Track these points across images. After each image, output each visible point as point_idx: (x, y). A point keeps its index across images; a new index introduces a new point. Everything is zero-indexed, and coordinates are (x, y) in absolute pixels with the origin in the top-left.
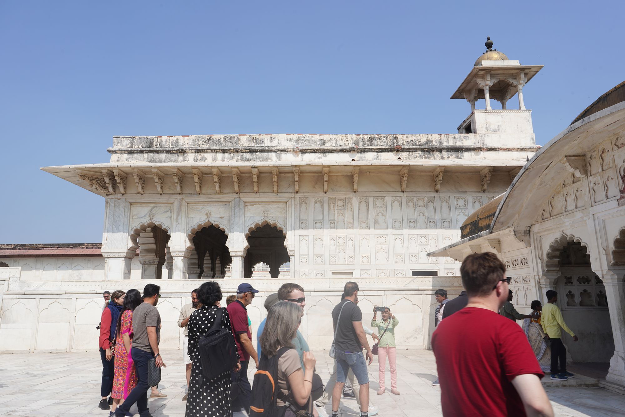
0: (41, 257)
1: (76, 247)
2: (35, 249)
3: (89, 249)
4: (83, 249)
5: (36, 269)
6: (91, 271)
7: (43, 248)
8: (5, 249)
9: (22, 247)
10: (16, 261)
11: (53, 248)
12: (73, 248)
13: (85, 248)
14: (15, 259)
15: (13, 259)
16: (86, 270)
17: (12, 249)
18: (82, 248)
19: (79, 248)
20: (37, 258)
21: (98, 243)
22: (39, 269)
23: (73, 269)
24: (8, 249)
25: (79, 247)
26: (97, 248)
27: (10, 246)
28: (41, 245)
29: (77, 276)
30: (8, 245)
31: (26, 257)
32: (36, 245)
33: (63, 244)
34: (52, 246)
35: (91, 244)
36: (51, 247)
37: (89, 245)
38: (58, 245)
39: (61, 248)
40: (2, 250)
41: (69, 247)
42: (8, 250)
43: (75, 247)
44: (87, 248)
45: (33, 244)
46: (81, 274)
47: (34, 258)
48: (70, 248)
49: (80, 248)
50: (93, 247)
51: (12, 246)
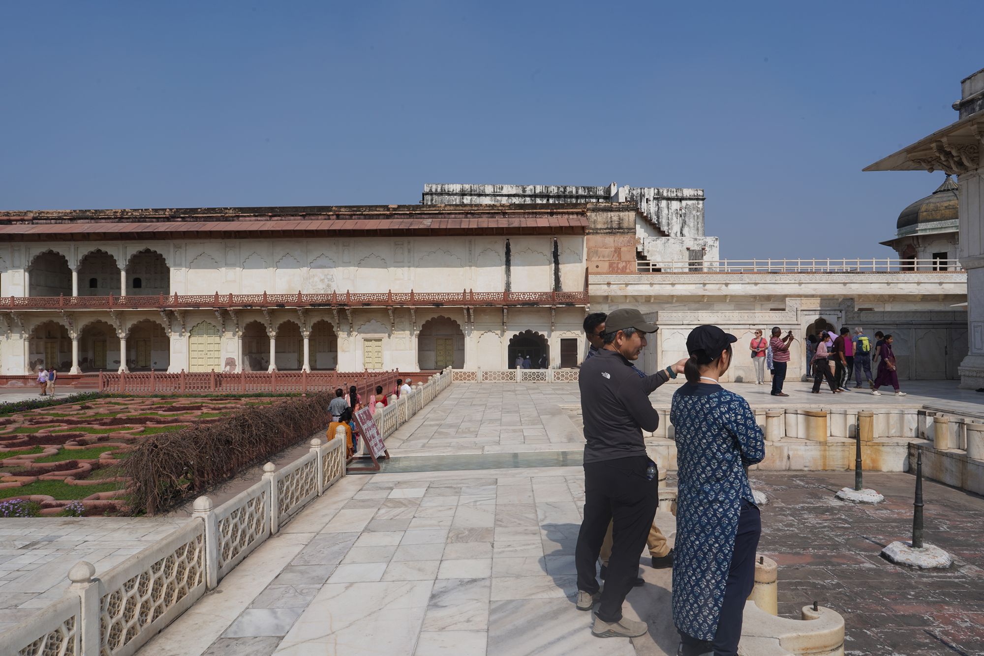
0: (236, 237)
1: (313, 215)
2: (218, 219)
3: (343, 219)
4: (329, 219)
5: (227, 265)
6: (352, 269)
7: (238, 216)
8: (151, 219)
9: (190, 214)
10: (180, 247)
11: (259, 218)
12: (306, 218)
13: (334, 217)
14: (177, 242)
15: (172, 242)
16: (340, 268)
17: (168, 219)
18: (327, 217)
19: (320, 217)
20: (226, 240)
21: (362, 207)
22: (233, 265)
23: (311, 265)
24: (158, 219)
25: (321, 215)
26: (362, 217)
27: (161, 212)
28: (231, 211)
29: (322, 280)
30: (156, 210)
31: (200, 238)
32: (221, 210)
33: (282, 209)
34: (258, 212)
35: (345, 207)
36: (255, 216)
37: (342, 210)
38: (272, 209)
39: (279, 218)
40: (145, 222)
41: (296, 215)
42: (159, 221)
43: (310, 215)
44: (338, 217)
45: (214, 209)
46: (329, 277)
47: (220, 240)
48: (299, 218)
49: (323, 217)
50: (351, 216)
51: (167, 213)
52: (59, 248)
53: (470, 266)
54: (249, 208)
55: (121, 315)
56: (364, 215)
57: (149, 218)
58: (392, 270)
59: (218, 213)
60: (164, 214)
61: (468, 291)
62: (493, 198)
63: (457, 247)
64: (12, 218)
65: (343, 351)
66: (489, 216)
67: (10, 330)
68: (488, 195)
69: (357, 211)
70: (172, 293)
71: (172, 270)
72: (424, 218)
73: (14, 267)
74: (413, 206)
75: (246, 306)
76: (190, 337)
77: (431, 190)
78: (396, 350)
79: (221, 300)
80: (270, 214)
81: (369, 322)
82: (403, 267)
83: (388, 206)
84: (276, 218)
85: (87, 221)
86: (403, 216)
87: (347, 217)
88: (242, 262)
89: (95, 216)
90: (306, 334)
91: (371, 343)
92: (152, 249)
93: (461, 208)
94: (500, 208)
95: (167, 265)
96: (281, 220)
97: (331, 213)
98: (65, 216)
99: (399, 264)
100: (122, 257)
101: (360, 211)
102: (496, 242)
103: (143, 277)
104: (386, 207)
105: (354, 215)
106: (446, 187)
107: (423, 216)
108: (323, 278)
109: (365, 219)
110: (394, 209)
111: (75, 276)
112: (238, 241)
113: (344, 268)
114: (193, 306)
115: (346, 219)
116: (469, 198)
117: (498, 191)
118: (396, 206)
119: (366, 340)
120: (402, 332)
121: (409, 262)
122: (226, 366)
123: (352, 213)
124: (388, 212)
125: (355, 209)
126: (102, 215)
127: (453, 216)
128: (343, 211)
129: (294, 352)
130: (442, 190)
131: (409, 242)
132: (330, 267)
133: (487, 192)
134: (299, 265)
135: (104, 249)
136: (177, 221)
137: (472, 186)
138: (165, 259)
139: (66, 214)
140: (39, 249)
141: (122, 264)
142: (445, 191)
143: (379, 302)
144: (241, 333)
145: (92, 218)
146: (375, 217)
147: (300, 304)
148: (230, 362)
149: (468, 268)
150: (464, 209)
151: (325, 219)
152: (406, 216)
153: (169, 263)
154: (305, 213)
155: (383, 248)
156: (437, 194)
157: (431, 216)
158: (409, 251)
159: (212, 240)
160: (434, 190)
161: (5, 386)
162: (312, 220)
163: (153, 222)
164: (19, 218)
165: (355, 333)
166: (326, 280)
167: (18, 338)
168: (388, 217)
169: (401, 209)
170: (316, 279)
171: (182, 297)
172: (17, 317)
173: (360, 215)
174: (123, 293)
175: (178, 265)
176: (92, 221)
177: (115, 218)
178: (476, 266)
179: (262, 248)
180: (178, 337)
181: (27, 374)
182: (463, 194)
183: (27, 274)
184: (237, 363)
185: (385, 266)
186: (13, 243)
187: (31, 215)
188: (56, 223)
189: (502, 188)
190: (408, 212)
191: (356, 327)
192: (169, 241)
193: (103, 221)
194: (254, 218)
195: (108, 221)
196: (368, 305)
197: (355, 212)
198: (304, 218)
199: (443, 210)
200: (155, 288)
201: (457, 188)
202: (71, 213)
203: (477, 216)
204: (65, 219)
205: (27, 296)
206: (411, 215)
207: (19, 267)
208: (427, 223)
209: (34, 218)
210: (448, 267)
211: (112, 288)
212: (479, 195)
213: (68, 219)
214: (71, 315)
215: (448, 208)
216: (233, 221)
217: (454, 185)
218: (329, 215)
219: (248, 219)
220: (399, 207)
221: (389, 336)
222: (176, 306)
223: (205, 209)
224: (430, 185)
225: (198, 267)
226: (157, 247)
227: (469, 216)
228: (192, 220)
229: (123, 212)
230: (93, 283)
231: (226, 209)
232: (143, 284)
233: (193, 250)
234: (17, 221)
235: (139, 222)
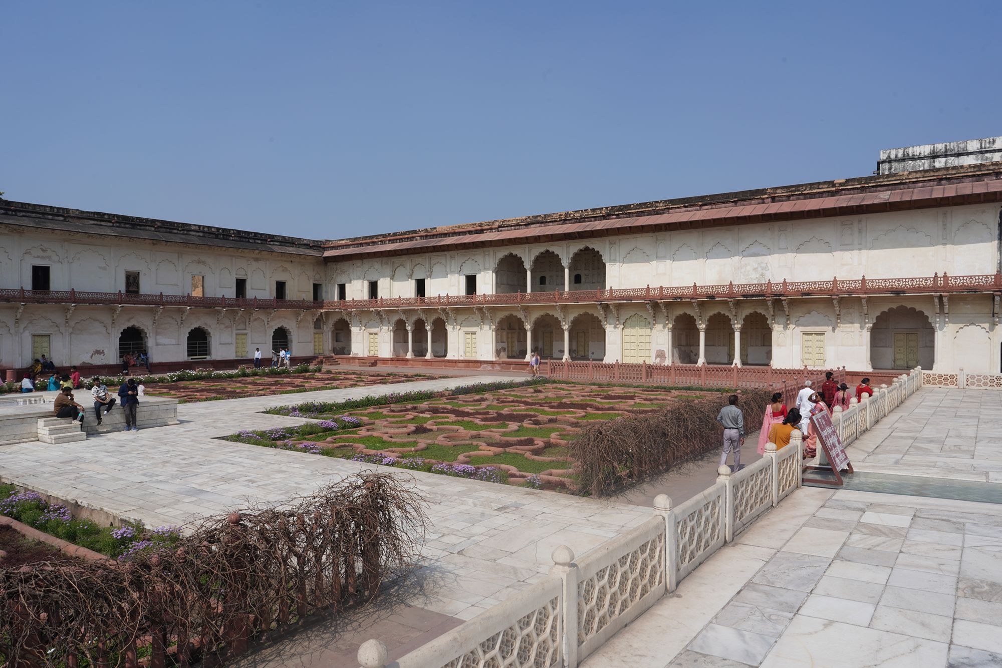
0: (666, 230)
1: (745, 200)
2: (649, 214)
3: (779, 201)
4: (764, 203)
5: (658, 258)
6: (790, 256)
7: (669, 209)
8: (590, 219)
9: (623, 211)
10: (615, 243)
11: (689, 209)
12: (739, 203)
13: (770, 200)
14: (612, 238)
15: (607, 239)
16: (776, 255)
17: (604, 217)
18: (761, 201)
19: (753, 202)
20: (657, 234)
21: (802, 185)
22: (663, 258)
23: (744, 254)
24: (596, 218)
25: (754, 199)
26: (801, 197)
27: (598, 212)
28: (662, 204)
29: (755, 269)
30: (594, 210)
31: (633, 233)
32: (652, 204)
33: (713, 197)
34: (688, 203)
35: (782, 188)
36: (685, 207)
37: (779, 191)
38: (702, 198)
39: (710, 207)
40: (585, 222)
41: (727, 202)
42: (595, 220)
43: (742, 200)
44: (774, 199)
45: (645, 204)
46: (763, 265)
47: (651, 234)
48: (731, 204)
49: (757, 201)
50: (789, 197)
51: (603, 212)
52: (517, 251)
53: (945, 244)
54: (679, 199)
55: (564, 308)
56: (805, 194)
57: (588, 218)
58: (838, 254)
59: (649, 207)
60: (601, 213)
61: (940, 275)
62: (980, 156)
63: (926, 221)
64: (484, 228)
65: (779, 345)
66: (974, 179)
67: (482, 322)
68: (971, 153)
69: (795, 191)
70: (608, 288)
71: (607, 265)
72: (880, 191)
73: (485, 269)
74: (866, 179)
75: (676, 298)
76: (623, 329)
77: (889, 157)
78: (842, 345)
79: (652, 293)
80: (700, 203)
81: (809, 313)
82: (852, 250)
83: (833, 182)
84: (706, 207)
85: (538, 225)
86: (852, 192)
87: (784, 198)
88: (672, 253)
89: (543, 221)
90: (737, 326)
91: (810, 336)
92: (591, 247)
93: (932, 174)
94: (991, 167)
95: (604, 261)
96: (711, 209)
97: (766, 196)
98: (522, 222)
99: (846, 246)
100: (566, 254)
101: (799, 191)
102: (984, 212)
103: (582, 273)
104: (832, 184)
105: (793, 195)
106: (910, 151)
107: (879, 188)
108: (756, 266)
109: (805, 199)
110: (841, 184)
111: (529, 274)
112: (668, 233)
113: (781, 255)
114: (626, 299)
115: (783, 201)
116: (943, 160)
117: (988, 145)
118: (843, 181)
119: (805, 334)
120: (850, 325)
121: (860, 244)
122: (656, 358)
123: (790, 194)
124: (834, 189)
125: (794, 189)
126: (550, 219)
127: (920, 184)
128: (780, 193)
129: (724, 345)
130: (904, 155)
131: (860, 221)
132: (764, 255)
133: (970, 149)
134: (730, 254)
135: (551, 249)
136: (612, 219)
137: (948, 144)
138: (601, 255)
139: (522, 221)
140: (502, 253)
141: (565, 262)
142: (908, 155)
143: (821, 291)
144: (670, 326)
145: (542, 223)
146: (817, 196)
147: (731, 295)
148: (661, 355)
149: (941, 247)
150: (937, 174)
151: (759, 203)
152: (856, 191)
153: (605, 259)
154: (736, 199)
155: (827, 230)
156: (897, 160)
157: (890, 187)
158: (860, 231)
159: (644, 235)
160: (893, 156)
161: (479, 369)
162: (744, 205)
163: (591, 221)
164: (488, 227)
165: (792, 326)
166: (760, 269)
167: (488, 328)
168: (833, 194)
169: (850, 184)
170: (748, 268)
171: (617, 291)
172: (488, 311)
173: (801, 194)
174: (567, 289)
175: (613, 260)
176: (543, 225)
177: (560, 221)
178: (953, 244)
179: (692, 238)
180: (613, 329)
181: (494, 359)
182: (934, 156)
183: (494, 275)
184: (666, 356)
185: (829, 249)
186: (485, 249)
187: (497, 224)
188: (515, 229)
189: (994, 141)
190: (859, 186)
191: (794, 320)
192: (605, 238)
193: (551, 224)
194: (684, 209)
195: (555, 223)
196: (808, 294)
197: (794, 192)
198: (736, 204)
199: (906, 179)
200: (593, 283)
201: (926, 149)
202: (526, 219)
203: (955, 181)
204: (522, 225)
205: (494, 293)
206: (862, 189)
207: (488, 269)
208: (884, 196)
209: (500, 227)
210: (912, 246)
211: (557, 285)
212: (958, 155)
213: (526, 225)
214: (526, 309)
215: (914, 175)
216: (663, 213)
217: (922, 147)
218: (763, 199)
219: (678, 210)
220: (848, 181)
221: (834, 330)
222: (611, 300)
223: (637, 205)
224: (888, 152)
225: (631, 262)
226: (594, 244)
227: (943, 182)
228: (625, 216)
229: (567, 214)
230: (543, 281)
231: (657, 202)
232: (583, 280)
233: (626, 244)
234: (487, 230)
235: (580, 222)
